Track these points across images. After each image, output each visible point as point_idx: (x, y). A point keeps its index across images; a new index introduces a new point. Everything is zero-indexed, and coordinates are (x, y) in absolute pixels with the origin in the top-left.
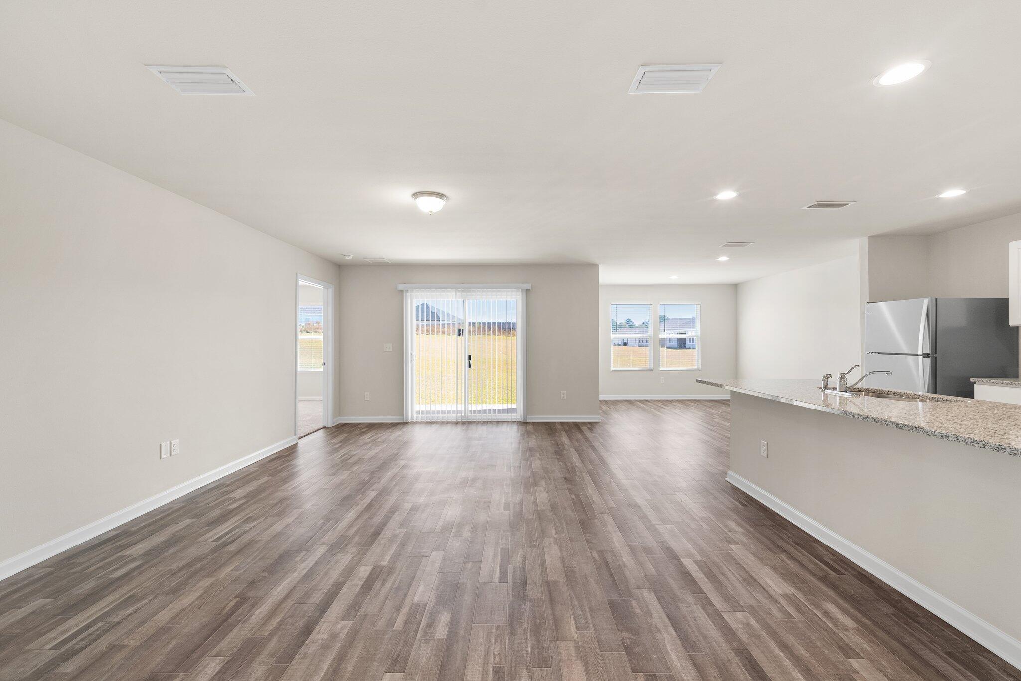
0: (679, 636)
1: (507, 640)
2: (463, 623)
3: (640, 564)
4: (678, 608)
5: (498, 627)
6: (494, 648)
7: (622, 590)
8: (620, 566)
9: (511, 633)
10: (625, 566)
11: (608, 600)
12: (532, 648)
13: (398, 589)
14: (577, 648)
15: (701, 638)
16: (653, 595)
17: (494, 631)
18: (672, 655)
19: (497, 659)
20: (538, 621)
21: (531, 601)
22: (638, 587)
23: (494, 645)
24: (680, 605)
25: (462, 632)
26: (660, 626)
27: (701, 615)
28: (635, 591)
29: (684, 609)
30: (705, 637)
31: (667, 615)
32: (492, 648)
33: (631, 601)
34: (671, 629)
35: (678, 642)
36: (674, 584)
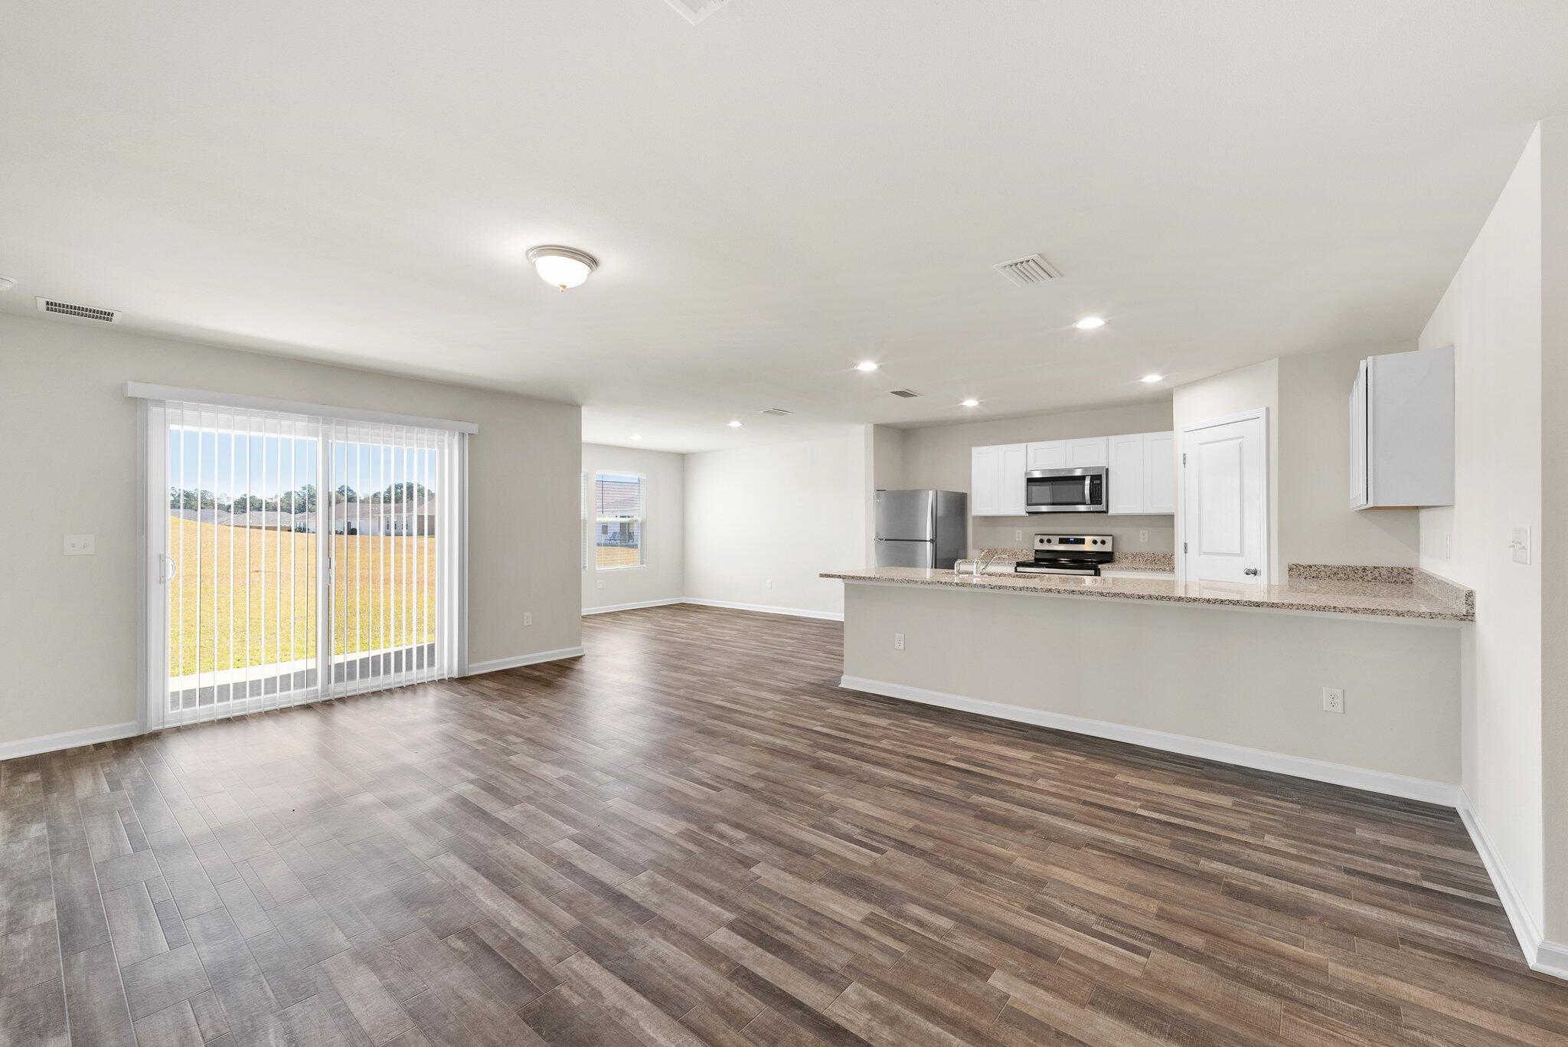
0: (653, 1001)
3: (544, 917)
4: (632, 958)
7: (535, 981)
8: (511, 939)
10: (521, 935)
11: (518, 1014)
15: (683, 985)
16: (588, 959)
18: (659, 1038)
22: (560, 960)
24: (632, 951)
26: (621, 1004)
27: (666, 951)
28: (559, 970)
29: (640, 953)
30: (686, 979)
31: (624, 980)
33: (559, 991)
34: (639, 999)
35: (658, 1012)
36: (608, 921)
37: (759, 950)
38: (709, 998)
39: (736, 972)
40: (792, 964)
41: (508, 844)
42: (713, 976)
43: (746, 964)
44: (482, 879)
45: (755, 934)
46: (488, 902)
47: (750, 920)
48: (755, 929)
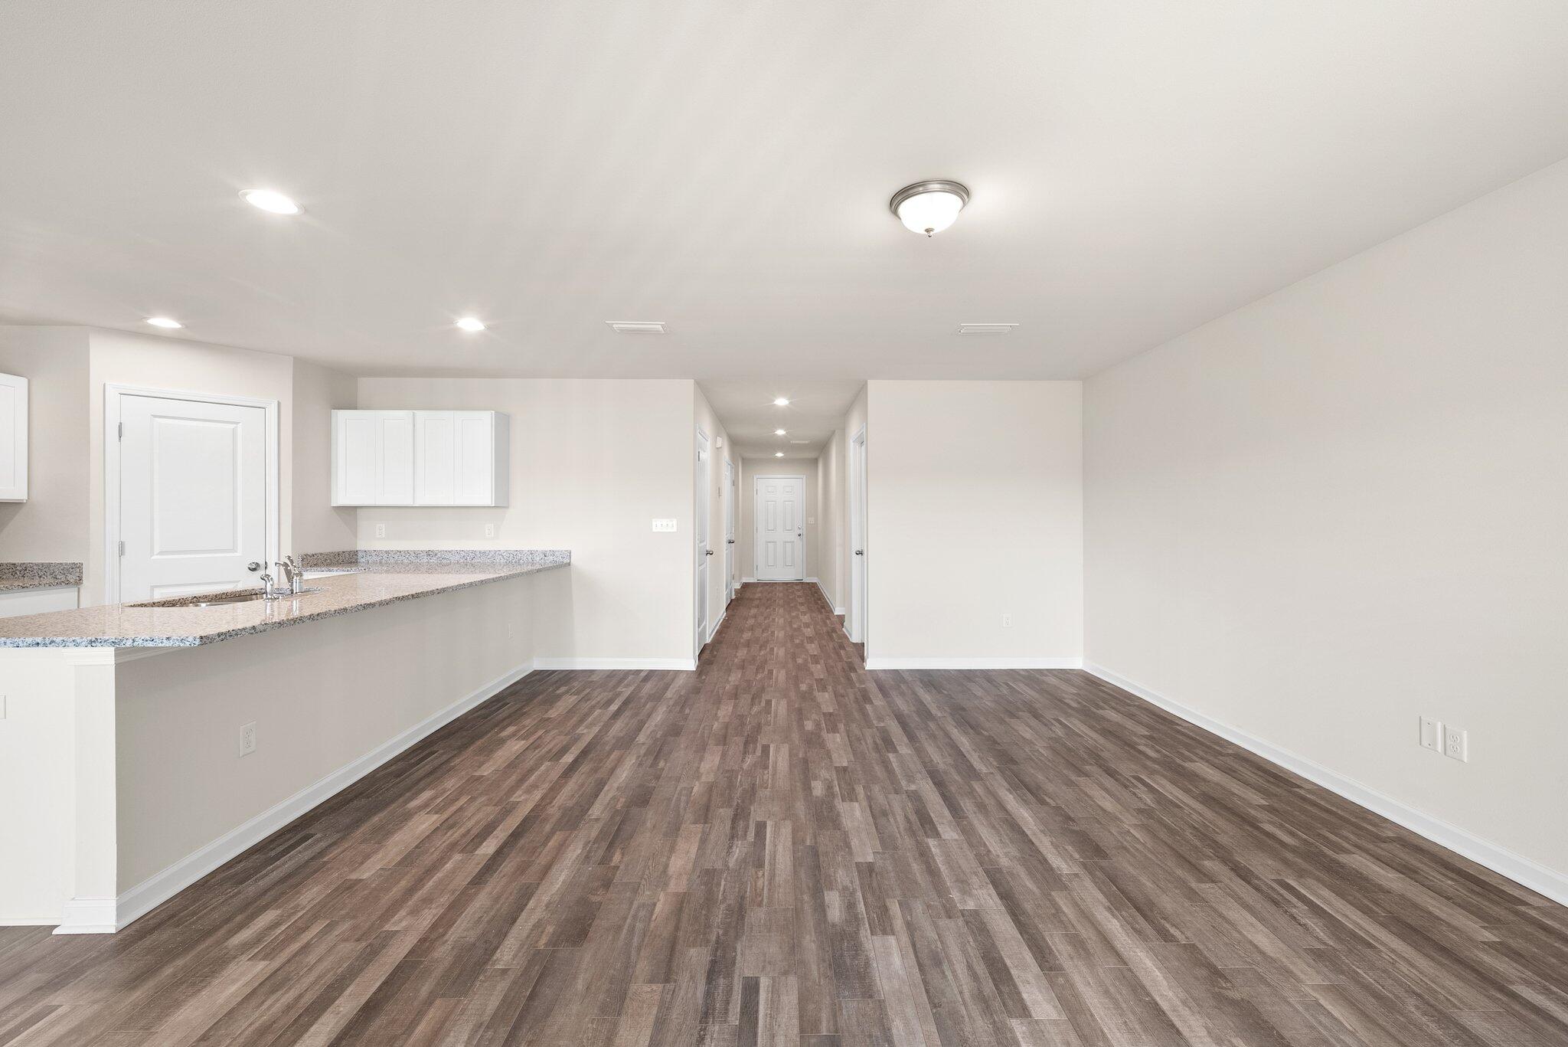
1: (748, 890)
2: (808, 908)
5: (760, 905)
6: (763, 883)
9: (743, 898)
12: (719, 884)
13: (937, 962)
14: (666, 884)
17: (765, 900)
19: (760, 874)
20: (704, 912)
21: (708, 941)
23: (763, 886)
25: (806, 898)
32: (766, 883)
37: (1014, 972)
38: (1092, 966)
39: (1051, 969)
40: (993, 944)
41: (998, 856)
42: (1077, 979)
43: (1036, 969)
44: (1029, 833)
45: (1005, 989)
46: (1026, 815)
47: (997, 1004)
48: (1000, 993)
